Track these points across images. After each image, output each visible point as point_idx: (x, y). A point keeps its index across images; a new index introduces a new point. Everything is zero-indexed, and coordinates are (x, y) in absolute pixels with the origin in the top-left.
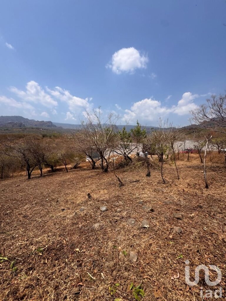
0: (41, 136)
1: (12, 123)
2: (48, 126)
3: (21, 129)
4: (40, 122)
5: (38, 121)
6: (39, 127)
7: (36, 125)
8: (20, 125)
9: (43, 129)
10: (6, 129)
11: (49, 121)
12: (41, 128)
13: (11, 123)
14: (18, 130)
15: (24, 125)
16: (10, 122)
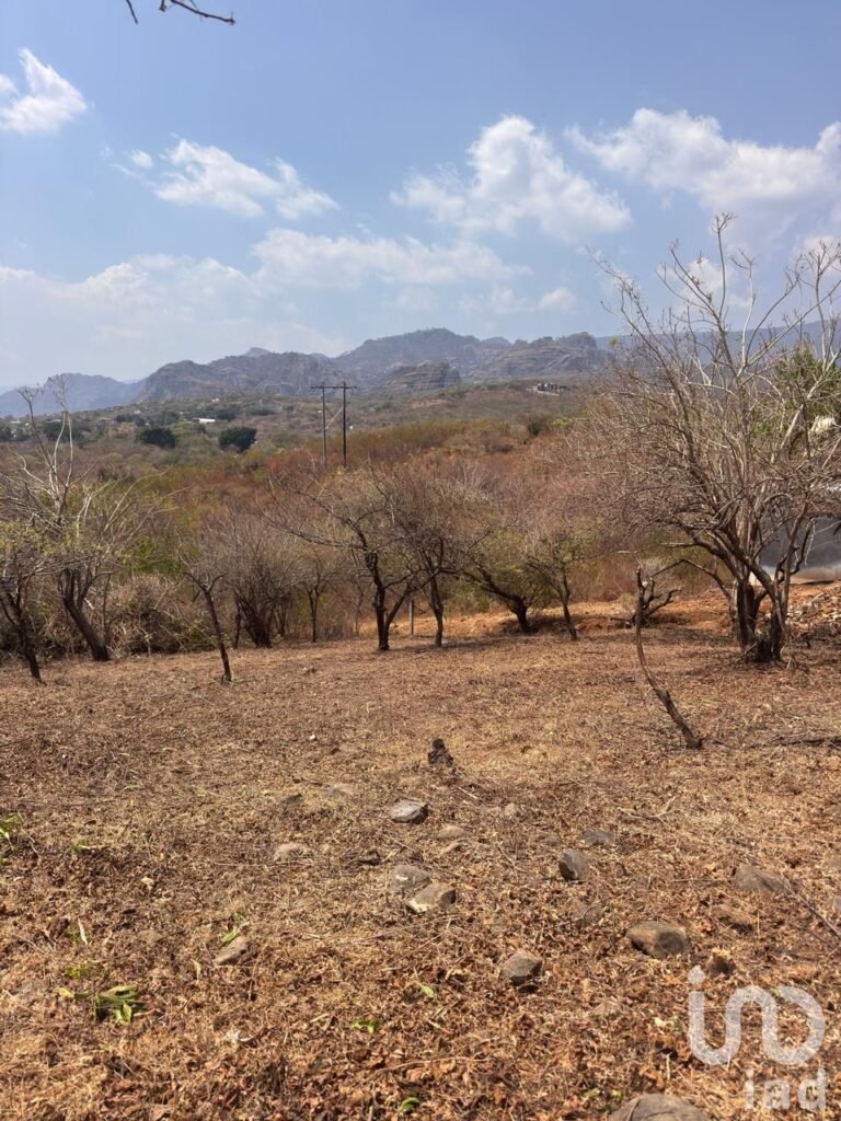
0: (522, 428)
1: (408, 368)
2: (575, 364)
3: (442, 396)
4: (533, 345)
5: (521, 344)
6: (527, 378)
7: (510, 369)
8: (443, 376)
9: (542, 388)
10: (381, 403)
11: (579, 331)
12: (536, 382)
13: (402, 370)
14: (429, 404)
15: (456, 377)
16: (399, 364)
